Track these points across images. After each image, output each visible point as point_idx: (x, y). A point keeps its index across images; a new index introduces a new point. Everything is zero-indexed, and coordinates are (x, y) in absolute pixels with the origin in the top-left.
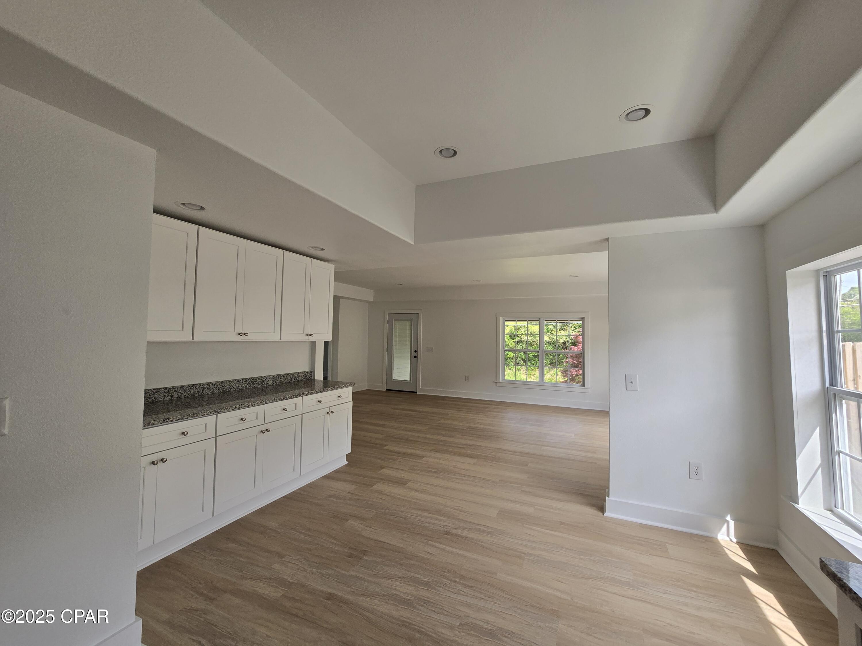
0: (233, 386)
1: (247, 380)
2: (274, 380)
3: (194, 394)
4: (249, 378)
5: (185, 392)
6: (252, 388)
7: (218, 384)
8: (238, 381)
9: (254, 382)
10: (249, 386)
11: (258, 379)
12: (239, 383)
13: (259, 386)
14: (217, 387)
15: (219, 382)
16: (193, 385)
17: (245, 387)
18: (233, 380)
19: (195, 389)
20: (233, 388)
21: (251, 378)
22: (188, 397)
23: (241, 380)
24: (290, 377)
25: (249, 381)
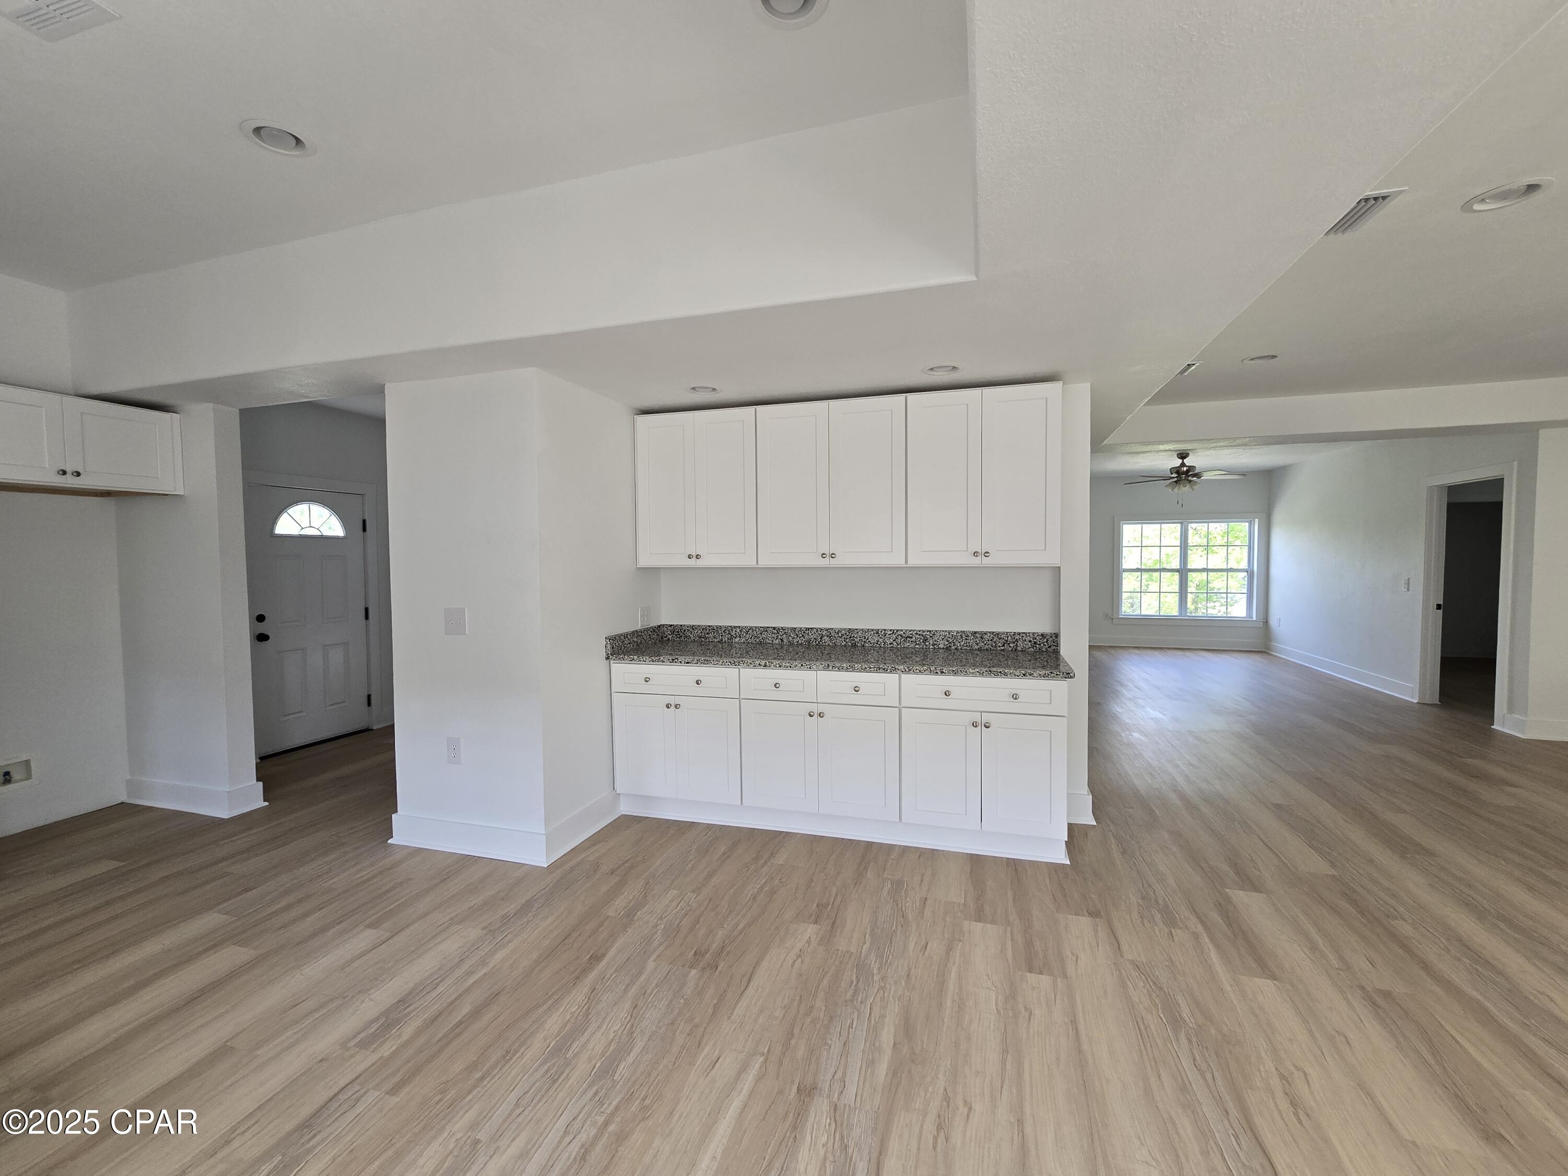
0: (868, 639)
1: (893, 633)
2: (951, 640)
3: (809, 641)
4: (897, 631)
5: (798, 637)
6: (904, 647)
7: (843, 631)
8: (877, 633)
9: (907, 638)
10: (897, 643)
11: (917, 634)
12: (879, 636)
13: (917, 646)
14: (841, 637)
15: (845, 629)
16: (808, 629)
17: (890, 644)
18: (868, 630)
19: (810, 634)
20: (869, 642)
21: (902, 630)
22: (801, 644)
23: (881, 632)
24: (991, 640)
25: (896, 635)
